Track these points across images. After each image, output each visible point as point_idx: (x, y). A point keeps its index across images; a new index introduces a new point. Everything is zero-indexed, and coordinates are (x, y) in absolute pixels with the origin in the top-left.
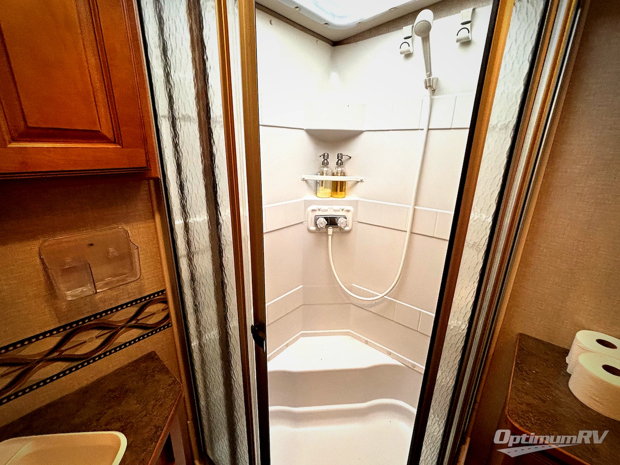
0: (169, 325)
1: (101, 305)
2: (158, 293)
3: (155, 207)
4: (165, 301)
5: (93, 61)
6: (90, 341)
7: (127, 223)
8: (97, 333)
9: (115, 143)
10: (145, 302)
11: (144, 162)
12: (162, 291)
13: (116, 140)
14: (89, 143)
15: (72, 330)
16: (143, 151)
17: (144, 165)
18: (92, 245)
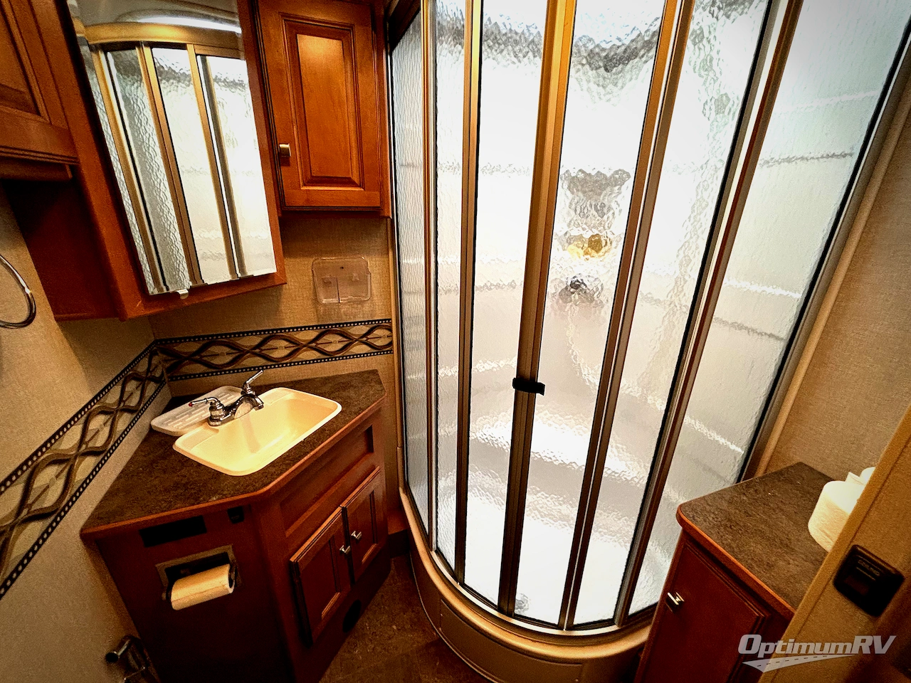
0: (391, 351)
1: (344, 317)
2: (385, 320)
3: (390, 245)
4: (390, 330)
5: (352, 125)
6: (334, 343)
7: (368, 254)
8: (340, 338)
9: (360, 186)
10: (375, 325)
11: (379, 202)
12: (389, 320)
13: (361, 185)
14: (344, 186)
15: (325, 330)
16: (378, 193)
17: (379, 205)
18: (343, 268)
